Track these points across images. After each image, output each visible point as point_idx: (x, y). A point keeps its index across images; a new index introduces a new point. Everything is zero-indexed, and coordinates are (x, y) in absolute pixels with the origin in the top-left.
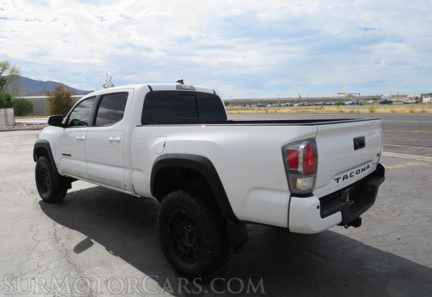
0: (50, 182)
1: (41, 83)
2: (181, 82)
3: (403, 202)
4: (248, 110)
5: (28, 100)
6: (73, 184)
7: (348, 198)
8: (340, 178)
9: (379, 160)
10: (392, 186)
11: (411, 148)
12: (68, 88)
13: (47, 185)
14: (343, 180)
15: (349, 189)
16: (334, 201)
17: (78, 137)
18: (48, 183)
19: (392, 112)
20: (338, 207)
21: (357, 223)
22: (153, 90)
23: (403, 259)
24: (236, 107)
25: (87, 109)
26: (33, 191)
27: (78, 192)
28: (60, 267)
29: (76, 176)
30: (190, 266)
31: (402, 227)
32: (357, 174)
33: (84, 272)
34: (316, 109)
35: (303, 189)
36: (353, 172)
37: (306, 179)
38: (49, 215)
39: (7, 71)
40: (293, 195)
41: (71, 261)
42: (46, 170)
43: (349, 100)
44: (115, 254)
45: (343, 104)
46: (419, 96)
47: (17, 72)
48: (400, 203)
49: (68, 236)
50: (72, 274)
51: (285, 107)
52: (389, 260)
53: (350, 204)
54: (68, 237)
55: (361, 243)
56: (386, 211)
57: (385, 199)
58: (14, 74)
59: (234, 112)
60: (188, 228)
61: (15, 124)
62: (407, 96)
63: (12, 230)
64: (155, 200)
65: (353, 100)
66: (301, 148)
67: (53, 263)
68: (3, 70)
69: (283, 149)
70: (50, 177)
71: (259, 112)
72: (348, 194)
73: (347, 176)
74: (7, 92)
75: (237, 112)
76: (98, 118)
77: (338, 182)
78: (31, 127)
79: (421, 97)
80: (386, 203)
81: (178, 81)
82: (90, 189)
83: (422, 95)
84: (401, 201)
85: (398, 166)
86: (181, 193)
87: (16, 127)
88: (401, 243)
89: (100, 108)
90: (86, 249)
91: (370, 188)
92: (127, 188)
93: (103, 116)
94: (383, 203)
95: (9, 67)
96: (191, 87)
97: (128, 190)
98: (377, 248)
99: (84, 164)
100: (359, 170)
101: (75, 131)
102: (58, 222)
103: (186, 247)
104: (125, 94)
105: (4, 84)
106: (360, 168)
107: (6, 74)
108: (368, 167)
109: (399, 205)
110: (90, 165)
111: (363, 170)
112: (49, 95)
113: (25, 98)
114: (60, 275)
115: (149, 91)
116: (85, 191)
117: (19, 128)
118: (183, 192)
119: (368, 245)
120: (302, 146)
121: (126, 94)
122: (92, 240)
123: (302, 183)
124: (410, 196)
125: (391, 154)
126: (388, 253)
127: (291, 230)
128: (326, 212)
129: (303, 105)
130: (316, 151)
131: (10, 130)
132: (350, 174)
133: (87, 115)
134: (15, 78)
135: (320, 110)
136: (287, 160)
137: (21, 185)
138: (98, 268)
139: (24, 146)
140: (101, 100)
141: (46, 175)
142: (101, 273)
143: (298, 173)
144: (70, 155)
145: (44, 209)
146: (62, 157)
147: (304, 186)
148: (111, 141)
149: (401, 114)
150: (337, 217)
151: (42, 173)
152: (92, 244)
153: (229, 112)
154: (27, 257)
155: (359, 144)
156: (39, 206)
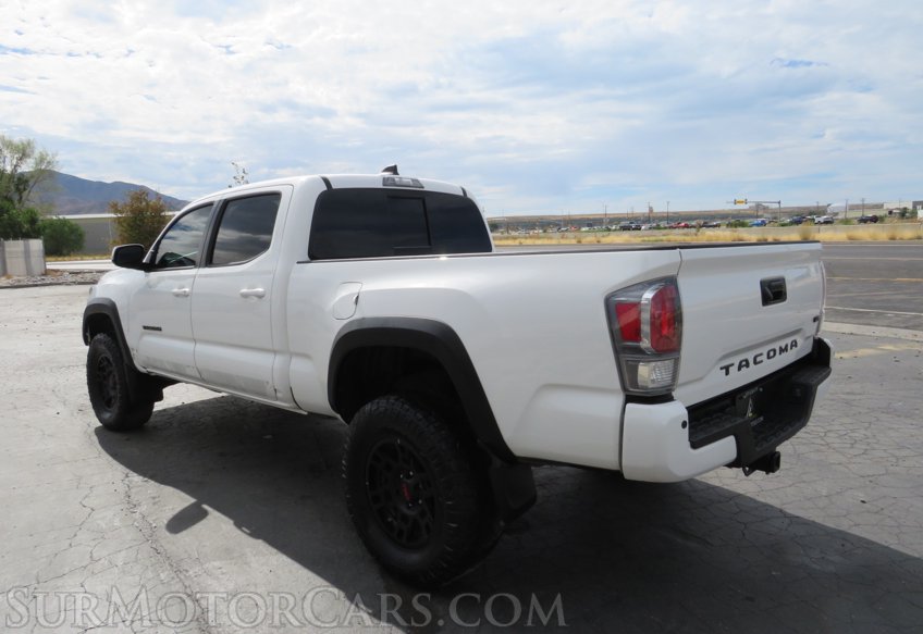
0: (118, 387)
1: (101, 186)
2: (394, 170)
3: (872, 426)
4: (539, 238)
5: (73, 222)
6: (166, 391)
7: (750, 409)
8: (733, 365)
9: (818, 330)
10: (848, 393)
11: (890, 314)
12: (159, 196)
13: (112, 393)
14: (739, 369)
15: (753, 391)
16: (720, 414)
17: (176, 290)
18: (114, 388)
19: (851, 238)
20: (728, 426)
21: (770, 463)
22: (334, 187)
23: (873, 543)
24: (514, 233)
25: (194, 233)
26: (83, 408)
27: (177, 409)
28: (136, 561)
29: (171, 372)
30: (414, 558)
31: (871, 479)
32: (769, 357)
33: (187, 571)
34: (685, 235)
35: (651, 386)
36: (761, 354)
37: (659, 363)
38: (115, 456)
39: (28, 160)
40: (630, 399)
41: (160, 550)
42: (108, 361)
43: (757, 217)
44: (255, 534)
45: (743, 225)
46: (910, 207)
47: (49, 163)
48: (866, 429)
49: (154, 498)
50: (162, 576)
51: (618, 233)
52: (843, 545)
53: (754, 423)
54: (155, 500)
55: (781, 511)
56: (835, 445)
57: (833, 420)
58: (43, 167)
59: (510, 242)
60: (409, 477)
61: (46, 273)
62: (882, 206)
63: (38, 485)
64: (336, 419)
65: (766, 215)
66: (647, 299)
67: (123, 553)
68: (21, 159)
69: (608, 301)
70: (117, 378)
71: (563, 242)
72: (750, 402)
73: (747, 361)
74: (30, 205)
75: (517, 242)
76: (216, 252)
77: (727, 373)
78: (78, 278)
79: (915, 207)
80: (836, 428)
81: (387, 170)
82: (202, 402)
83: (915, 204)
84: (870, 424)
85: (862, 352)
86: (392, 401)
87: (48, 279)
88: (868, 512)
89: (221, 230)
90: (194, 524)
91: (798, 390)
92: (279, 395)
93: (228, 246)
94: (828, 428)
95: (33, 152)
96: (413, 180)
97: (281, 400)
98: (817, 521)
99: (188, 346)
100: (774, 351)
101: (170, 278)
102: (135, 471)
103: (405, 518)
104: (274, 197)
105: (25, 189)
106: (776, 346)
107: (27, 167)
108: (794, 344)
109: (864, 432)
110: (201, 348)
111: (782, 350)
112: (116, 211)
113: (68, 217)
114: (137, 578)
115: (325, 189)
116: (192, 406)
117: (55, 281)
118: (396, 400)
119: (797, 514)
120: (648, 295)
121: (276, 196)
122: (205, 507)
123: (649, 374)
124: (888, 413)
125: (847, 328)
126: (840, 532)
127: (628, 475)
128: (702, 436)
129: (658, 228)
130: (680, 308)
131: (36, 286)
132: (755, 358)
133: (194, 246)
134: (46, 175)
135: (695, 237)
136: (617, 326)
137: (57, 396)
138: (217, 564)
139: (64, 316)
140: (223, 212)
141: (111, 372)
142: (223, 574)
143: (639, 351)
144: (159, 329)
145: (106, 444)
146: (142, 335)
147: (653, 381)
148: (245, 296)
149: (871, 243)
150: (727, 447)
151: (102, 369)
152: (205, 514)
153: (497, 242)
154: (69, 541)
155: (774, 294)
156: (95, 438)
